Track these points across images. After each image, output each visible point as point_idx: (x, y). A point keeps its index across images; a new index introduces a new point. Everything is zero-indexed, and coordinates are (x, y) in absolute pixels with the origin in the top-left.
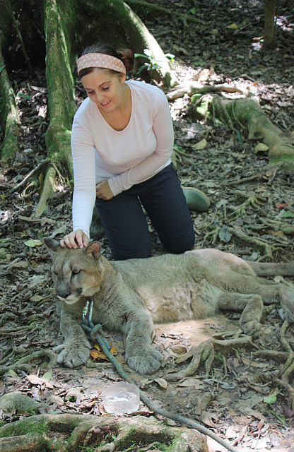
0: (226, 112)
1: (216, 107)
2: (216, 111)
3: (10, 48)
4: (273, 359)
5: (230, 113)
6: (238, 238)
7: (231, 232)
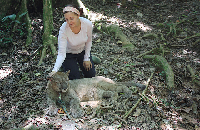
0: (107, 29)
1: (104, 28)
2: (104, 29)
3: (30, 5)
4: (121, 113)
5: (109, 30)
6: (110, 73)
7: (108, 71)
